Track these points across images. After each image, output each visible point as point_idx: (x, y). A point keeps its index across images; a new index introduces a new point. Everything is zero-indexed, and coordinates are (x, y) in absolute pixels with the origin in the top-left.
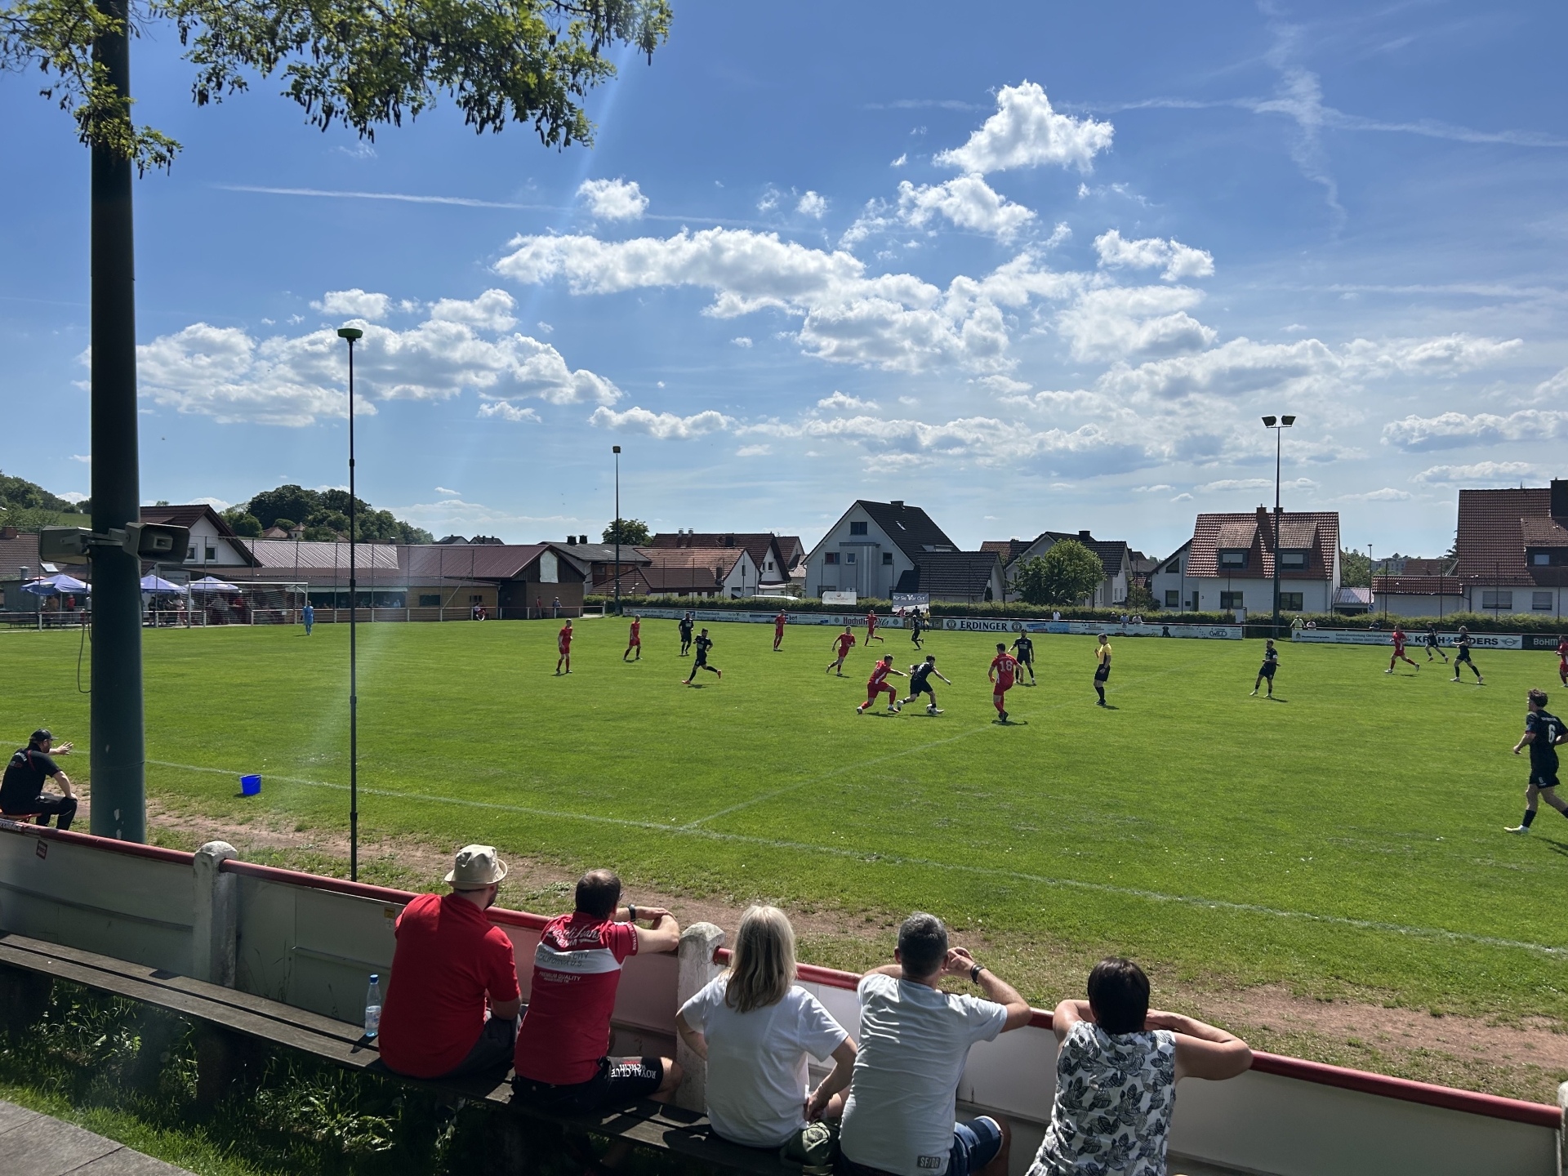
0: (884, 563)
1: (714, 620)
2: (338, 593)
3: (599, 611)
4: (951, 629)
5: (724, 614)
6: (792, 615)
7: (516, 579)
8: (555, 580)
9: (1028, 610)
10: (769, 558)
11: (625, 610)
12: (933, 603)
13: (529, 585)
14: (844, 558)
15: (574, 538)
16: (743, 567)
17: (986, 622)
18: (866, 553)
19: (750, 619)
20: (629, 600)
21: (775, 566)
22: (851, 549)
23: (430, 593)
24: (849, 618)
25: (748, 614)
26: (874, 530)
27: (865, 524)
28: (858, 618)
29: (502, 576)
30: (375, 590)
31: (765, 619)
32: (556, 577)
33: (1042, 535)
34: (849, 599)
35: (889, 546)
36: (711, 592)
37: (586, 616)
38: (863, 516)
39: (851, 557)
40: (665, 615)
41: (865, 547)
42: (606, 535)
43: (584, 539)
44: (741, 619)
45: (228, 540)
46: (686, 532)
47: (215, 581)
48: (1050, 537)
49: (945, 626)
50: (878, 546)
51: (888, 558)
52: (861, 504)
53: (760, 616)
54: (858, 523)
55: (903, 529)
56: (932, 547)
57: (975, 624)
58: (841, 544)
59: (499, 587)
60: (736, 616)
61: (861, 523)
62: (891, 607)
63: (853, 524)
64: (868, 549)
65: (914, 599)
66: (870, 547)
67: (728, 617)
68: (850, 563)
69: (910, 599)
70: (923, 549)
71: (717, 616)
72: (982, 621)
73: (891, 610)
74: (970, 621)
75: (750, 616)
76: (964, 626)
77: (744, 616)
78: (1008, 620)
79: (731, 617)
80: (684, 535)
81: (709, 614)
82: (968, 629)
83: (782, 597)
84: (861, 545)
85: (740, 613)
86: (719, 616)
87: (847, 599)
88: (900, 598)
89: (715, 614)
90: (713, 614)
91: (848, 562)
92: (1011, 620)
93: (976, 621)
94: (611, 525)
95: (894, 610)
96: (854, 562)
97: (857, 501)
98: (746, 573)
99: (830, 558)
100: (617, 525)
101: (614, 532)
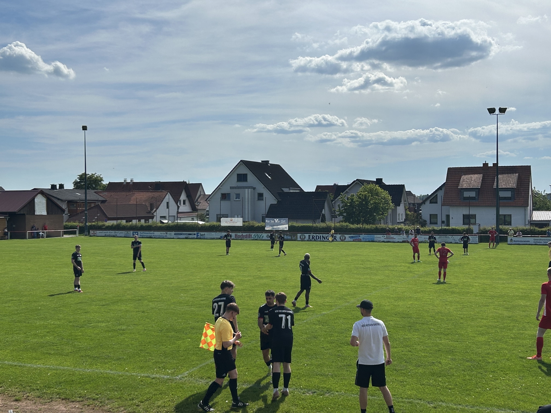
0: (259, 199)
1: (151, 237)
3: (74, 233)
4: (303, 240)
5: (157, 233)
6: (202, 233)
7: (19, 213)
8: (45, 213)
9: (348, 227)
10: (183, 197)
11: (91, 232)
12: (290, 224)
13: (27, 216)
14: (233, 197)
15: (56, 185)
16: (168, 203)
17: (324, 235)
18: (247, 194)
19: (175, 236)
20: (94, 225)
21: (187, 202)
22: (238, 191)
24: (238, 234)
25: (173, 233)
26: (252, 179)
28: (244, 234)
29: (9, 211)
31: (184, 236)
32: (46, 211)
33: (355, 181)
34: (238, 222)
35: (261, 188)
36: (147, 219)
37: (65, 236)
38: (244, 170)
39: (238, 196)
40: (118, 235)
41: (246, 190)
42: (76, 183)
43: (61, 186)
44: (168, 236)
46: (129, 181)
48: (359, 182)
49: (299, 239)
50: (254, 188)
51: (260, 196)
52: (244, 163)
53: (181, 234)
54: (241, 174)
55: (270, 178)
56: (288, 189)
57: (317, 237)
58: (231, 188)
59: (8, 218)
60: (165, 235)
61: (244, 174)
62: (264, 227)
63: (238, 175)
64: (248, 191)
65: (279, 222)
66: (250, 189)
67: (161, 235)
68: (237, 200)
69: (276, 222)
70: (283, 191)
71: (153, 235)
72: (321, 235)
73: (265, 228)
74: (314, 235)
75: (175, 234)
76: (310, 238)
77: (170, 234)
78: (337, 234)
79: (163, 235)
80: (127, 183)
81: (148, 233)
82: (313, 240)
83: (194, 221)
84: (244, 188)
85: (168, 232)
86: (154, 235)
87: (236, 223)
88: (270, 222)
89: (152, 233)
90: (150, 233)
91: (236, 199)
92: (339, 234)
93: (318, 235)
94: (79, 177)
95: (266, 229)
96: (239, 199)
97: (241, 161)
98: (169, 207)
99: (224, 197)
100: (83, 177)
101: (81, 182)
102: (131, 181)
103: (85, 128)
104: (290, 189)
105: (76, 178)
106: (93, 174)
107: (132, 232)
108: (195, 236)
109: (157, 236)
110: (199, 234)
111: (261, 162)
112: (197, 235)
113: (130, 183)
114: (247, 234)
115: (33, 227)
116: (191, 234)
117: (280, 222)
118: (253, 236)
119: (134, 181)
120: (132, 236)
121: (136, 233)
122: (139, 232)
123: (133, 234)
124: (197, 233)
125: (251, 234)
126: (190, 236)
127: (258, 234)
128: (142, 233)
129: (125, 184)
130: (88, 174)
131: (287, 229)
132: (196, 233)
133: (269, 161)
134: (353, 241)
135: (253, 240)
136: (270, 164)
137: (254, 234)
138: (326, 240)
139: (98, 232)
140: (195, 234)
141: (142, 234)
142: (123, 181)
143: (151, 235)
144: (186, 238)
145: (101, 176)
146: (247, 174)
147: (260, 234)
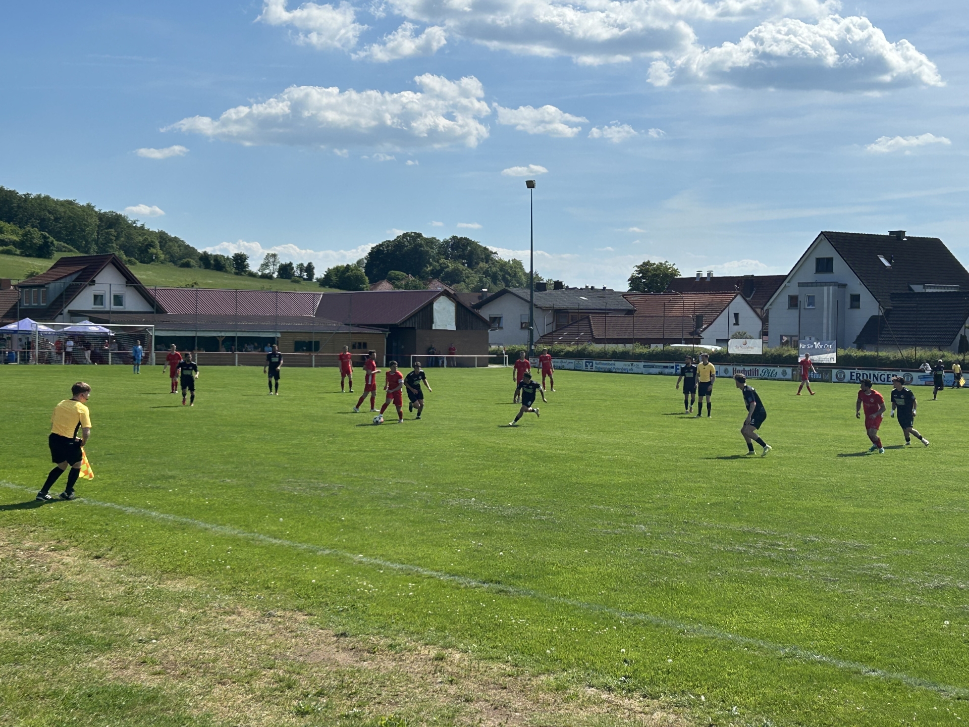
0: (852, 307)
1: (610, 372)
2: (198, 337)
4: (840, 381)
5: (619, 365)
7: (402, 326)
8: (453, 327)
12: (842, 352)
13: (418, 332)
14: (803, 300)
16: (736, 315)
17: (876, 373)
18: (827, 294)
19: (644, 370)
22: (810, 291)
23: (306, 339)
24: (738, 368)
25: (642, 364)
26: (840, 267)
27: (830, 261)
30: (239, 334)
31: (657, 370)
32: (454, 324)
34: (755, 347)
35: (856, 286)
37: (490, 366)
38: (828, 251)
39: (811, 300)
40: (566, 366)
41: (825, 288)
42: (633, 281)
44: (635, 370)
45: (135, 287)
46: (705, 275)
47: (88, 323)
49: (834, 379)
50: (844, 286)
51: (855, 299)
52: (828, 237)
53: (653, 367)
54: (824, 258)
55: (887, 264)
56: (922, 286)
57: (865, 376)
58: (801, 285)
59: (387, 333)
60: (631, 367)
61: (827, 259)
63: (819, 261)
64: (828, 290)
65: (821, 347)
66: (831, 288)
67: (624, 367)
68: (810, 307)
69: (816, 347)
70: (911, 289)
71: (613, 366)
72: (871, 372)
74: (860, 372)
75: (644, 366)
76: (853, 378)
77: (637, 367)
78: (899, 371)
79: (627, 367)
80: (702, 279)
81: (606, 364)
82: (858, 381)
84: (821, 286)
85: (635, 363)
86: (616, 367)
87: (752, 348)
88: (807, 347)
89: (611, 365)
90: (609, 364)
91: (808, 305)
92: (902, 371)
93: (866, 372)
96: (813, 306)
97: (822, 232)
98: (740, 322)
99: (794, 302)
100: (645, 269)
101: (643, 277)
102: (709, 274)
103: (530, 184)
104: (924, 287)
106: (661, 263)
107: (584, 361)
108: (673, 371)
109: (618, 369)
110: (679, 367)
111: (888, 234)
112: (677, 369)
113: (706, 278)
114: (752, 368)
115: (430, 349)
116: (666, 367)
117: (823, 347)
118: (760, 372)
119: (714, 276)
120: (584, 368)
121: (589, 363)
122: (594, 362)
123: (586, 366)
124: (676, 366)
125: (758, 368)
126: (667, 371)
127: (769, 368)
128: (598, 364)
129: (698, 280)
130: (654, 264)
131: (835, 362)
132: (674, 365)
133: (904, 232)
134: (926, 385)
135: (761, 379)
136: (907, 237)
137: (762, 368)
138: (880, 381)
140: (673, 367)
141: (598, 366)
142: (695, 276)
143: (610, 367)
144: (661, 374)
145: (675, 267)
146: (832, 259)
147: (772, 369)
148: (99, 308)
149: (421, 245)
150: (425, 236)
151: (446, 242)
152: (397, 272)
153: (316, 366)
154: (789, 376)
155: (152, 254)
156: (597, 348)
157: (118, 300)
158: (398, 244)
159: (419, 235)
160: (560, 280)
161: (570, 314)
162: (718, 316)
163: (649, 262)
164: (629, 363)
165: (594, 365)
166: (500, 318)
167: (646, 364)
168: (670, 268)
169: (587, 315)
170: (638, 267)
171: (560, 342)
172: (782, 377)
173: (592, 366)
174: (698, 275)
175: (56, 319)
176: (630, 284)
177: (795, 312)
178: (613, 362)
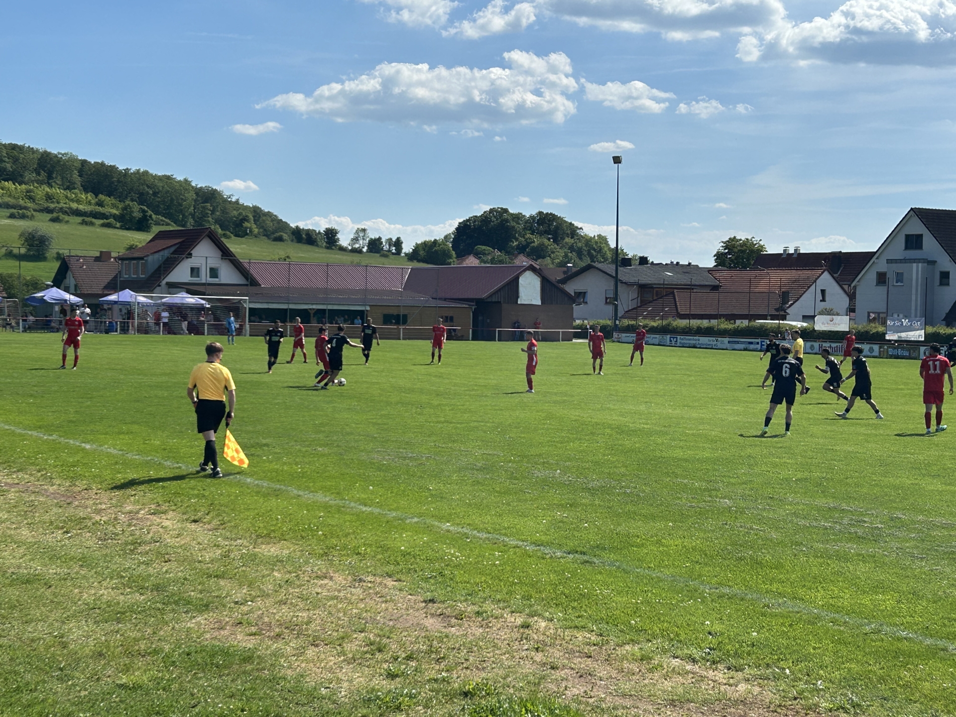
0: (941, 284)
1: (694, 347)
2: (290, 309)
5: (704, 340)
7: (489, 300)
8: (539, 303)
11: (615, 335)
13: (504, 306)
16: (822, 291)
18: (916, 271)
19: (728, 346)
22: (899, 268)
23: (394, 312)
24: (825, 344)
25: (726, 340)
26: (930, 244)
27: (920, 237)
30: (330, 307)
31: (742, 346)
32: (539, 298)
34: (842, 324)
35: (946, 262)
39: (900, 277)
41: (915, 265)
42: (719, 257)
44: (720, 346)
45: (230, 260)
47: (185, 295)
50: (934, 263)
51: (945, 276)
52: (918, 212)
53: (738, 342)
54: (913, 235)
58: (889, 261)
59: (473, 308)
60: (715, 343)
61: (917, 235)
62: (884, 334)
63: (908, 238)
64: (918, 267)
65: (909, 324)
66: (920, 265)
67: (709, 343)
68: (899, 284)
69: (904, 324)
71: (697, 342)
73: (885, 337)
75: (729, 342)
77: (722, 343)
79: (711, 343)
80: (789, 254)
81: (690, 340)
83: (785, 322)
84: (910, 263)
85: (719, 339)
86: (700, 342)
87: (839, 325)
88: (894, 324)
89: (696, 340)
90: (693, 340)
91: (897, 282)
94: (722, 244)
95: (887, 337)
96: (902, 282)
97: (912, 209)
98: (827, 299)
99: (882, 279)
100: (731, 245)
101: (729, 253)
102: (796, 250)
103: (617, 160)
105: (718, 247)
106: (747, 239)
107: (669, 336)
108: (759, 347)
109: (703, 344)
110: (764, 343)
112: (762, 345)
113: (792, 254)
114: (838, 344)
116: (751, 343)
117: (911, 324)
119: (801, 252)
120: (668, 343)
121: (674, 338)
122: (679, 337)
123: (671, 341)
124: (762, 342)
126: (752, 347)
128: (682, 339)
129: (784, 256)
130: (740, 240)
131: (923, 339)
132: (759, 340)
139: (624, 335)
140: (758, 343)
141: (683, 341)
142: (782, 252)
143: (694, 342)
144: (745, 350)
148: (195, 280)
149: (507, 221)
150: (511, 211)
151: (532, 217)
152: (484, 247)
153: (404, 339)
154: (876, 353)
155: (247, 228)
156: (683, 323)
157: (214, 273)
158: (485, 219)
159: (506, 211)
160: (646, 256)
161: (655, 290)
162: (805, 292)
163: (735, 237)
164: (714, 339)
165: (679, 340)
166: (585, 293)
167: (731, 339)
168: (756, 244)
169: (672, 290)
170: (724, 243)
171: (645, 317)
172: (869, 354)
173: (676, 341)
174: (785, 251)
175: (155, 291)
176: (716, 259)
177: (882, 289)
178: (697, 338)
